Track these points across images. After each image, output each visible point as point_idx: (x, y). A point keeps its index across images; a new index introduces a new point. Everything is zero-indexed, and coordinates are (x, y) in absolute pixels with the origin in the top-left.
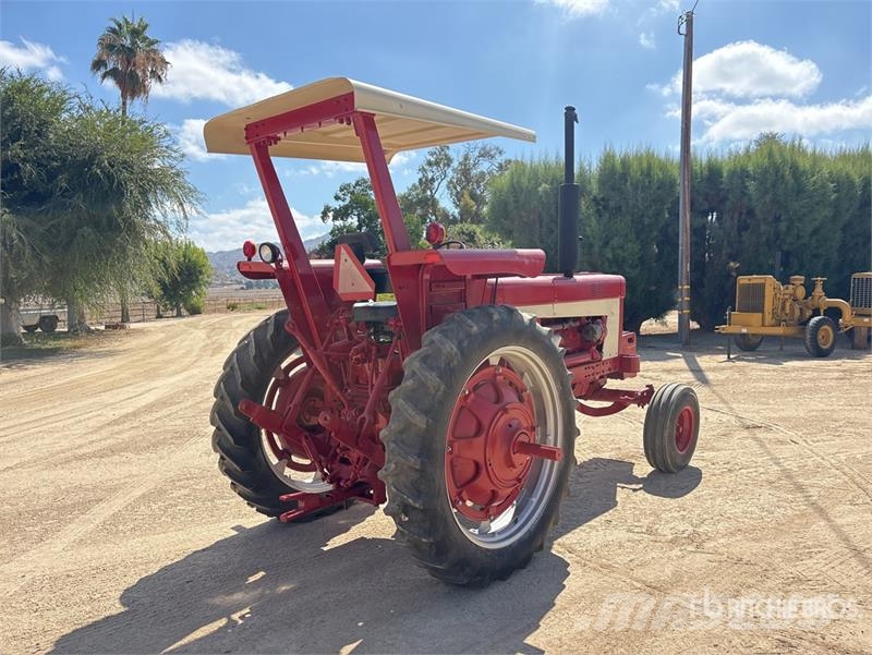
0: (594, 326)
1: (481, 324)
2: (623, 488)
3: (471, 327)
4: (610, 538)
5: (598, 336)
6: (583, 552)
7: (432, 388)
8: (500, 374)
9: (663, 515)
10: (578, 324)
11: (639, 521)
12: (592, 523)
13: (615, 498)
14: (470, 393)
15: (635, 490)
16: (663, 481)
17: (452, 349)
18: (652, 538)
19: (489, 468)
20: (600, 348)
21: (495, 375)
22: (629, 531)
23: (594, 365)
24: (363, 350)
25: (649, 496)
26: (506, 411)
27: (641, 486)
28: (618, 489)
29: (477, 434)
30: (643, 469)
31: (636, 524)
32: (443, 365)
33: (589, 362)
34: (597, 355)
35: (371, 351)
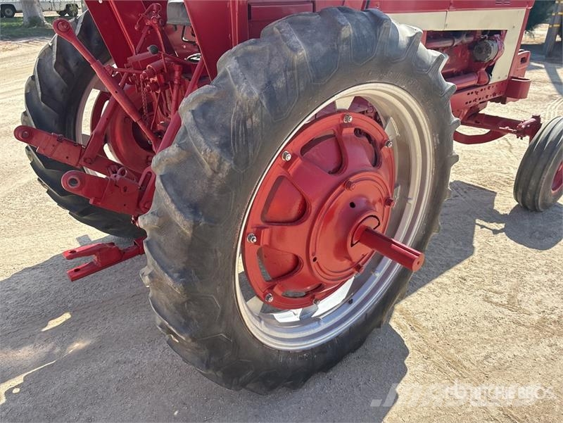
0: (490, 43)
1: (318, 45)
2: (482, 227)
3: (295, 50)
4: (462, 310)
5: (491, 56)
6: (427, 330)
7: (207, 167)
8: (350, 125)
9: (528, 278)
10: (471, 39)
11: (498, 283)
12: (443, 279)
13: (471, 242)
14: (294, 157)
15: (495, 232)
16: (527, 222)
17: (251, 93)
18: (514, 315)
19: (313, 264)
20: (490, 70)
21: (342, 126)
22: (487, 299)
23: (479, 89)
24: (160, 71)
25: (511, 243)
26: (348, 185)
27: (502, 226)
28: (477, 228)
29: (299, 219)
30: (506, 202)
31: (495, 288)
32: (232, 123)
33: (474, 86)
34: (484, 78)
35: (172, 72)
